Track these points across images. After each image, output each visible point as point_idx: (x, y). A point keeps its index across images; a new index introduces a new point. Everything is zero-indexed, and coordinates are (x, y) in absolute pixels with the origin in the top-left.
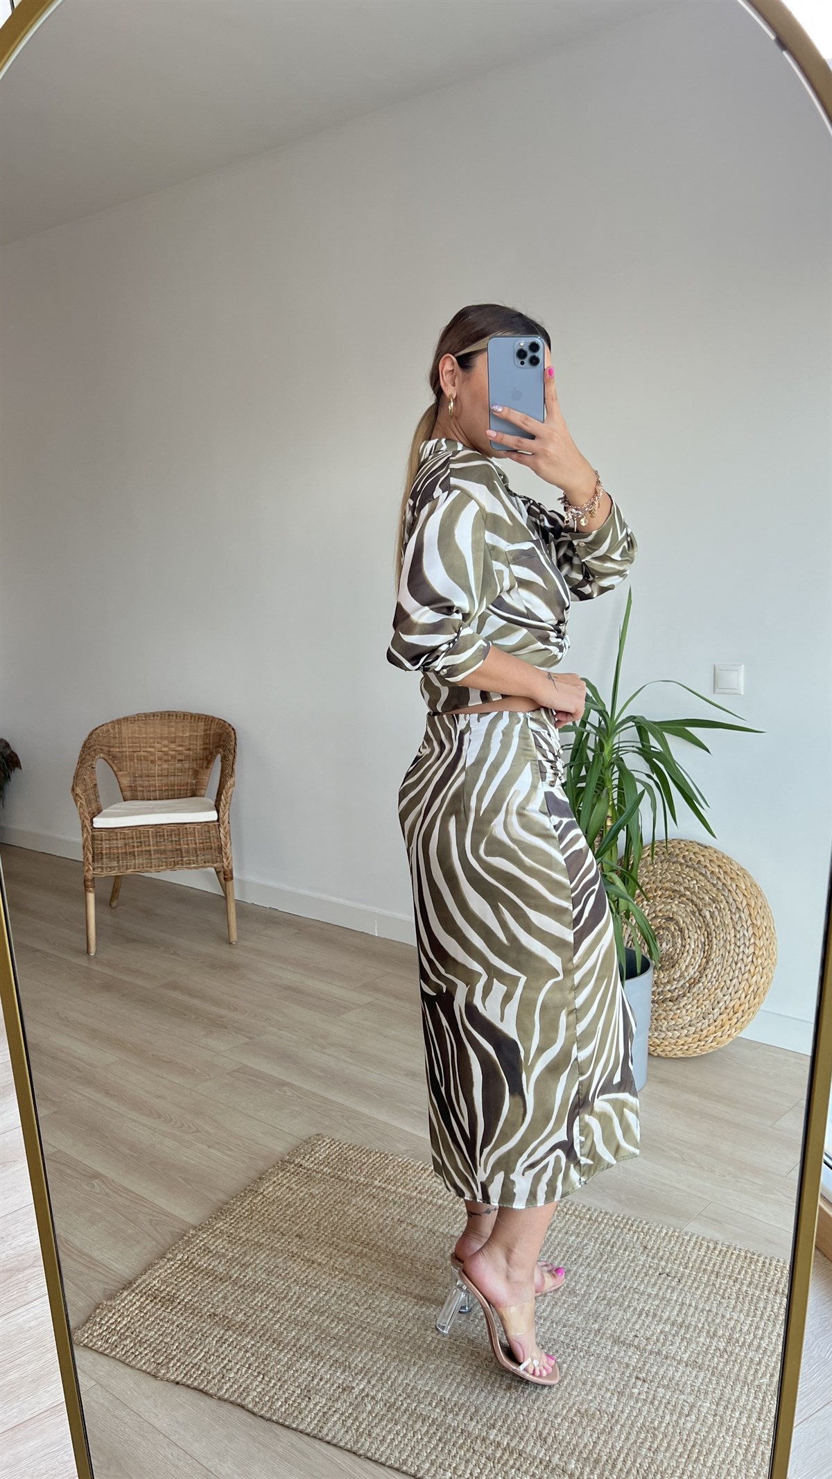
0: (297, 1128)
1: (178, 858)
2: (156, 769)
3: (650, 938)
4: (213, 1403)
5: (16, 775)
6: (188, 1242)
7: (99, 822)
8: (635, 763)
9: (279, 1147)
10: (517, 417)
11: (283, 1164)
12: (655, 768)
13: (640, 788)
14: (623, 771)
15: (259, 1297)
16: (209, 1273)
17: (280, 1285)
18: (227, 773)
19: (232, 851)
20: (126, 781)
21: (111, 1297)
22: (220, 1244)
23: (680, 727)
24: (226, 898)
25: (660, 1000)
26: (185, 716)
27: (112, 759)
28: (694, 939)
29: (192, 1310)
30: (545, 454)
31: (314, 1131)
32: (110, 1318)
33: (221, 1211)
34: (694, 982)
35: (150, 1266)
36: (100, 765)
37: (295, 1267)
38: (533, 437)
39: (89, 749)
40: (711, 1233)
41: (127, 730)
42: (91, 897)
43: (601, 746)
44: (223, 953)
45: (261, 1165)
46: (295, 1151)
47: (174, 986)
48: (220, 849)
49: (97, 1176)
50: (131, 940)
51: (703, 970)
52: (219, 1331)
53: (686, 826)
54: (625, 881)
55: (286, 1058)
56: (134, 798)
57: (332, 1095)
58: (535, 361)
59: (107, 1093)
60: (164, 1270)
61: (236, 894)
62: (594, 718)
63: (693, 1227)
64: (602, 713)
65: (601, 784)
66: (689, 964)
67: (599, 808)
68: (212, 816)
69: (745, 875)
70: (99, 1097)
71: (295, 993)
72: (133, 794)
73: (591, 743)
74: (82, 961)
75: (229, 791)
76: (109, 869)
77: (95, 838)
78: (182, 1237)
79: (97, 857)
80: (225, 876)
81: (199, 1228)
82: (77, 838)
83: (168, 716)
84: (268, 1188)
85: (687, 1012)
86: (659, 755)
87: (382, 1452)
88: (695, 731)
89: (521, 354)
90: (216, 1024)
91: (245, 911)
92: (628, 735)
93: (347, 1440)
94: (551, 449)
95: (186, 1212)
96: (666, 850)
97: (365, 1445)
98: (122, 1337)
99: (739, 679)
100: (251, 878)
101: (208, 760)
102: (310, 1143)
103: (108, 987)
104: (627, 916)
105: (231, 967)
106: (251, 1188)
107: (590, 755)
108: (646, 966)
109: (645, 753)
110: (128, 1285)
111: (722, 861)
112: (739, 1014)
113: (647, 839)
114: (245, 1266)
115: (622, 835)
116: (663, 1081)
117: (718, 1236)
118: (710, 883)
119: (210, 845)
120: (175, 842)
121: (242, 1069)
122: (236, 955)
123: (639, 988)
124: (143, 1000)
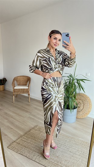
0: (35, 124)
1: (24, 92)
2: (22, 82)
3: (77, 104)
4: (23, 156)
5: (6, 82)
7: (15, 88)
9: (33, 126)
10: (66, 42)
11: (33, 128)
12: (79, 85)
13: (77, 87)
14: (75, 85)
15: (29, 144)
16: (24, 141)
17: (32, 143)
18: (29, 83)
19: (30, 92)
20: (18, 83)
21: (13, 143)
22: (25, 137)
23: (82, 80)
25: (78, 112)
26: (25, 76)
27: (17, 81)
28: (82, 105)
29: (22, 145)
32: (12, 145)
33: (26, 133)
34: (82, 110)
35: (17, 139)
36: (15, 81)
37: (34, 141)
38: (68, 45)
39: (14, 80)
40: (82, 139)
41: (19, 78)
42: (14, 96)
43: (72, 82)
44: (28, 103)
45: (31, 128)
46: (35, 127)
47: (23, 107)
49: (12, 128)
50: (18, 101)
51: (83, 108)
52: (24, 148)
53: (82, 91)
54: (74, 98)
55: (34, 116)
57: (39, 121)
58: (68, 36)
59: (14, 119)
60: (19, 140)
61: (30, 97)
62: (72, 79)
63: (80, 139)
64: (73, 78)
65: (72, 86)
66: (81, 108)
67: (72, 89)
68: (28, 88)
69: (89, 98)
70: (13, 120)
71: (36, 108)
72: (19, 85)
73: (71, 81)
74: (13, 104)
75: (30, 85)
76: (16, 93)
77: (14, 90)
78: (21, 136)
79: (14, 92)
80: (29, 95)
81: (23, 135)
83: (23, 76)
84: (31, 131)
85: (81, 113)
87: (42, 163)
89: (66, 35)
90: (27, 112)
91: (31, 99)
92: (76, 81)
93: (38, 162)
94: (70, 47)
95: (22, 133)
96: (79, 94)
97: (40, 162)
98: (14, 148)
99: (89, 75)
100: (32, 95)
101: (28, 81)
102: (36, 126)
103: (15, 107)
104: (74, 102)
105: (29, 105)
106: (29, 131)
108: (76, 108)
109: (78, 83)
110: (15, 142)
111: (86, 96)
112: (87, 114)
113: (77, 93)
114: (28, 140)
115: (74, 92)
116: (78, 121)
117: (83, 140)
118: (84, 98)
119: (27, 91)
120: (23, 91)
121: (29, 117)
122: (30, 104)
123: (75, 110)
124: (19, 108)
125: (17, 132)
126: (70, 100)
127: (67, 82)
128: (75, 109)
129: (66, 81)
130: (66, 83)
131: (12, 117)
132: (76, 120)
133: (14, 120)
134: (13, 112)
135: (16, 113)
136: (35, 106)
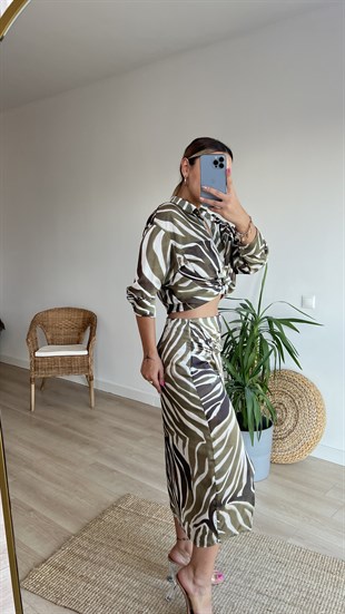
0: (120, 491)
1: (70, 370)
2: (62, 332)
3: (273, 412)
5: (2, 332)
6: (71, 542)
7: (37, 354)
8: (267, 336)
9: (112, 499)
10: (213, 191)
11: (113, 507)
12: (275, 338)
13: (270, 348)
14: (262, 339)
16: (80, 556)
17: (111, 563)
18: (92, 335)
19: (93, 368)
20: (49, 337)
21: (37, 566)
22: (85, 543)
23: (287, 322)
24: (90, 387)
25: (275, 439)
26: (75, 309)
27: (44, 327)
28: (291, 413)
29: (72, 573)
30: (227, 208)
31: (126, 492)
32: (36, 576)
33: (86, 528)
34: (291, 431)
35: (54, 553)
36: (39, 329)
37: (118, 555)
38: (221, 200)
39: (34, 322)
40: (298, 544)
41: (50, 315)
42: (33, 386)
43: (253, 329)
44: (87, 411)
45: (103, 507)
46: (118, 501)
47: (67, 426)
48: (88, 367)
49: (32, 510)
50: (49, 405)
51: (294, 426)
52: (84, 584)
53: (289, 364)
54: (262, 387)
55: (114, 459)
56: (53, 344)
57: (135, 477)
58: (222, 166)
59: (37, 472)
60: (60, 554)
61: (94, 386)
62: (250, 316)
63: (290, 541)
64: (254, 314)
65: (253, 345)
66: (288, 423)
67: (251, 355)
68: (86, 353)
69: (314, 386)
70: (35, 475)
71: (118, 430)
72: (52, 342)
73: (249, 327)
74: (28, 414)
75: (93, 342)
76: (41, 375)
77: (35, 360)
78: (69, 539)
79: (36, 369)
80: (90, 379)
81: (76, 535)
82: (28, 360)
83: (68, 309)
84: (106, 518)
85: (288, 444)
86: (278, 334)
88: (293, 323)
89: (216, 163)
90: (85, 443)
91: (99, 394)
92: (264, 325)
94: (229, 206)
95: (70, 527)
96: (278, 374)
98: (42, 585)
99: (313, 302)
100: (101, 379)
101: (84, 329)
102: (125, 498)
103: (39, 425)
104: (263, 402)
105: (91, 418)
106: (98, 518)
107: (248, 333)
108: (270, 424)
109: (272, 332)
110: (44, 561)
111: (304, 379)
112: (310, 446)
113: (272, 368)
114: (96, 553)
115: (261, 367)
116: (276, 474)
117: (302, 545)
118: (299, 389)
119: (84, 365)
120: (69, 364)
121: (96, 464)
122: (94, 413)
123: (267, 434)
124: (54, 431)
125: (49, 521)
126: (249, 394)
127: (235, 330)
128: (265, 428)
129: (232, 327)
130: (230, 333)
131: (29, 466)
132: (271, 472)
133: (39, 477)
134: (32, 446)
135: (41, 450)
136: (117, 423)
